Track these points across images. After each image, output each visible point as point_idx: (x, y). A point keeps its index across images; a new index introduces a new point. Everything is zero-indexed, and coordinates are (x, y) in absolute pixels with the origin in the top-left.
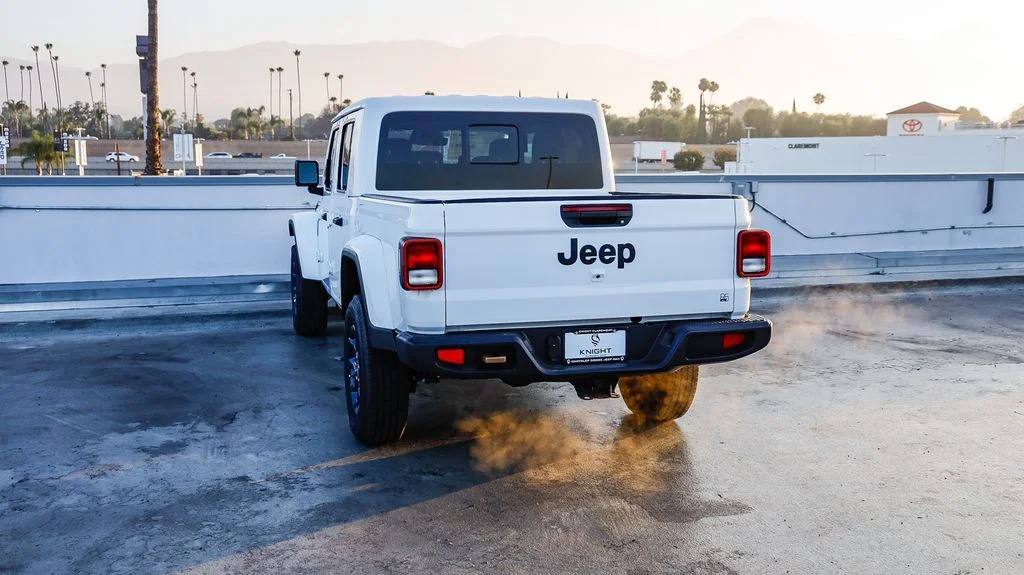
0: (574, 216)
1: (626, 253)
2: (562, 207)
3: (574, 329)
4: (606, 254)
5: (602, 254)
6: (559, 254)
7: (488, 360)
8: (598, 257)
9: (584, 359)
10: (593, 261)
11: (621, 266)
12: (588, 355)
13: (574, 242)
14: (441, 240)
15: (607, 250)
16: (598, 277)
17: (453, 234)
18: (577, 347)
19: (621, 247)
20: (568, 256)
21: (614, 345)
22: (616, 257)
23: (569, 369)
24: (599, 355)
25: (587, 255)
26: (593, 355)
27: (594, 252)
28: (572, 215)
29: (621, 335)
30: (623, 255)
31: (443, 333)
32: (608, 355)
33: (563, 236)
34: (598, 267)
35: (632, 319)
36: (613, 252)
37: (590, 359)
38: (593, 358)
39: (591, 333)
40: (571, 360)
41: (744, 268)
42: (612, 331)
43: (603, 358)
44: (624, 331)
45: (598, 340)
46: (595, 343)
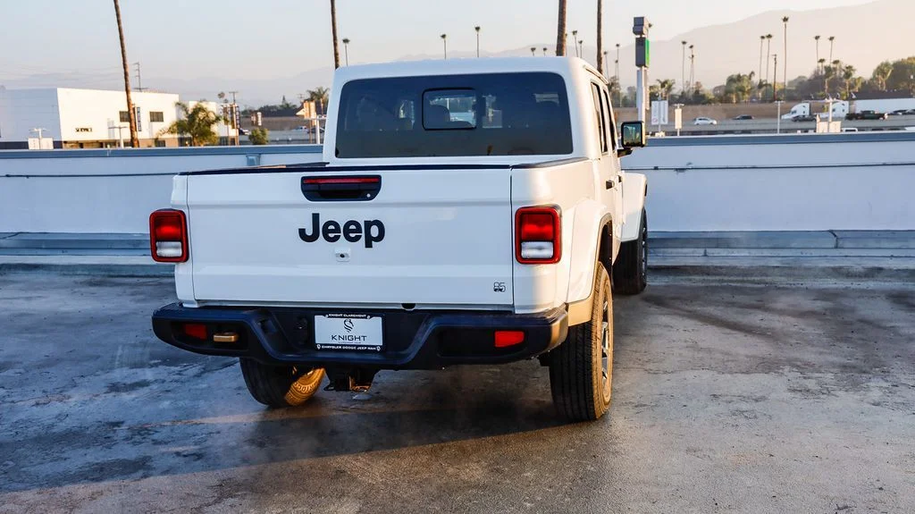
0: (317, 189)
1: (375, 231)
2: (303, 179)
3: (325, 311)
4: (351, 231)
5: (347, 231)
6: (300, 230)
7: (217, 338)
8: (342, 234)
9: (336, 345)
10: (336, 239)
11: (368, 245)
12: (341, 342)
13: (316, 217)
14: (186, 211)
15: (353, 227)
16: (342, 256)
17: (198, 207)
18: (327, 331)
19: (368, 224)
20: (309, 232)
21: (370, 333)
22: (363, 234)
23: (320, 355)
24: (354, 342)
25: (329, 232)
26: (347, 342)
27: (337, 229)
28: (310, 187)
29: (378, 321)
30: (371, 234)
31: (196, 306)
32: (363, 343)
33: (303, 212)
34: (343, 245)
35: (404, 305)
36: (358, 230)
37: (342, 345)
38: (345, 345)
39: (343, 317)
40: (321, 345)
41: (526, 253)
42: (366, 318)
43: (357, 346)
44: (380, 319)
45: (351, 325)
46: (349, 329)
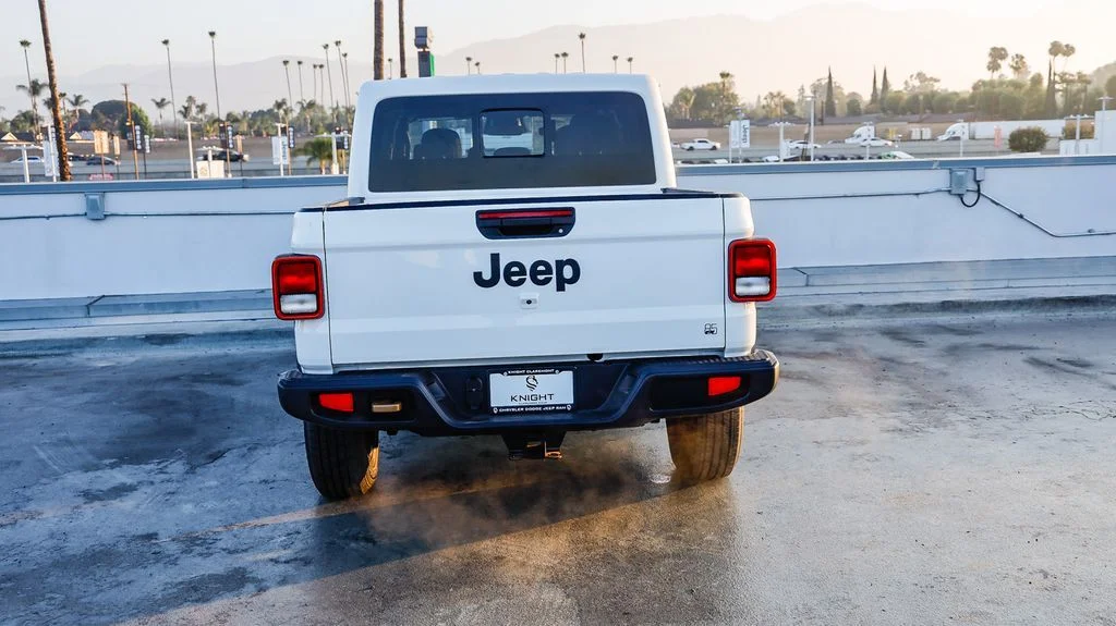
0: (495, 225)
1: (568, 272)
2: (478, 213)
3: (501, 369)
4: (540, 273)
5: (534, 273)
6: (475, 273)
7: (377, 408)
8: (528, 277)
9: (517, 407)
10: (521, 282)
11: (560, 288)
12: (523, 402)
13: (495, 258)
14: (321, 256)
15: (541, 268)
16: (529, 302)
17: (338, 250)
18: (505, 392)
19: (560, 264)
20: (487, 276)
21: (558, 390)
22: (554, 276)
23: (496, 420)
24: (538, 402)
25: (513, 274)
26: (529, 403)
27: (522, 271)
28: (489, 223)
29: (568, 376)
30: (564, 275)
31: (331, 372)
32: (549, 402)
33: (479, 252)
34: (529, 289)
35: (589, 356)
36: (549, 270)
37: (524, 407)
38: (529, 407)
39: (526, 374)
40: (498, 408)
41: (740, 290)
42: (554, 373)
43: (543, 406)
44: (571, 372)
45: (534, 383)
46: (532, 387)
